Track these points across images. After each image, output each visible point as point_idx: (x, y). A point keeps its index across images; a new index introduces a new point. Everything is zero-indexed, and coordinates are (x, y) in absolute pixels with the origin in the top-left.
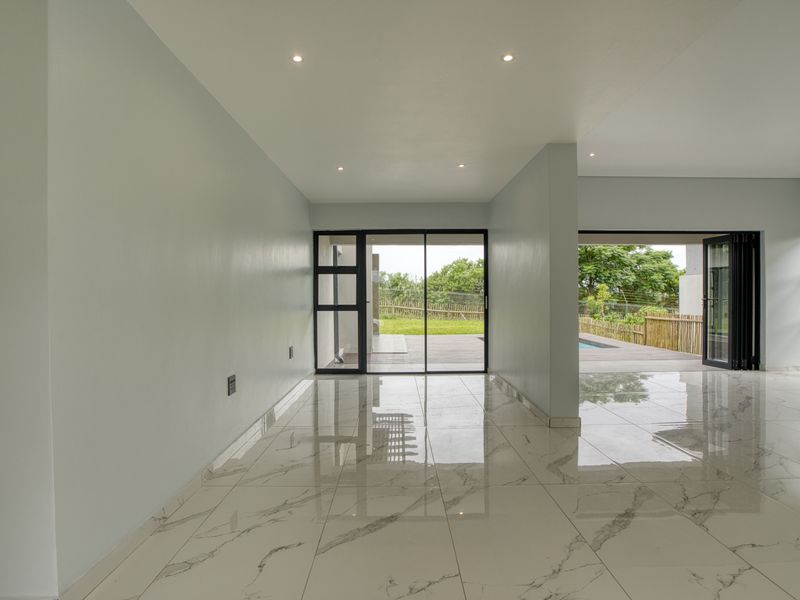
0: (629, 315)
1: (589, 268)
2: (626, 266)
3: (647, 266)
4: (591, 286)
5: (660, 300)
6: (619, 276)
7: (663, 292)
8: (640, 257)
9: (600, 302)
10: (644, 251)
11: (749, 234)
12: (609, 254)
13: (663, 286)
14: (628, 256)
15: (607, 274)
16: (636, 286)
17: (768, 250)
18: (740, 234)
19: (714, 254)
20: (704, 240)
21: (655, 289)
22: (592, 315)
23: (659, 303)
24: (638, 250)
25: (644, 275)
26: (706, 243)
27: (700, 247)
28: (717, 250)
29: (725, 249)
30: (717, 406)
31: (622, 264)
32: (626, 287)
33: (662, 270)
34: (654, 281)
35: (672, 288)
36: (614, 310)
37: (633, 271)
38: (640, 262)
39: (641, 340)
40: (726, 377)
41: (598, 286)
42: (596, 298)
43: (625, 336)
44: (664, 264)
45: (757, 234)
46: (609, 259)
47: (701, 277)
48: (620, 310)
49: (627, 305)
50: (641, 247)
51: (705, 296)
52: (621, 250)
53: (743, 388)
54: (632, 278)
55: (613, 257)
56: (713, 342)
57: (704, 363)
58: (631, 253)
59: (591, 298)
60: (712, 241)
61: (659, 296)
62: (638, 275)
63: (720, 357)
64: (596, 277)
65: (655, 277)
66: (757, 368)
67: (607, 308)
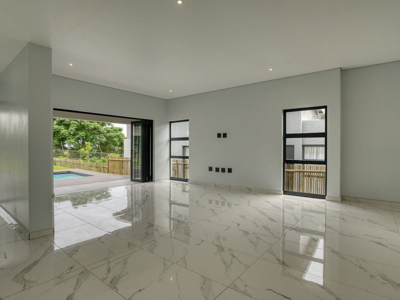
0: (102, 158)
1: (82, 133)
2: (101, 133)
3: (111, 134)
4: (83, 143)
5: (117, 150)
6: (98, 138)
7: (119, 147)
8: (108, 129)
9: (87, 152)
10: (110, 127)
11: (149, 121)
12: (92, 127)
13: (118, 143)
14: (103, 129)
15: (92, 137)
16: (107, 144)
17: (156, 129)
18: (145, 120)
19: (135, 129)
20: (132, 122)
21: (115, 145)
22: (83, 158)
23: (117, 152)
24: (107, 126)
25: (110, 138)
26: (132, 123)
27: (130, 125)
28: (137, 127)
29: (140, 127)
30: (137, 199)
31: (100, 133)
32: (101, 144)
33: (118, 136)
34: (114, 141)
35: (122, 145)
36: (96, 156)
37: (105, 136)
38: (108, 132)
39: (106, 171)
40: (140, 186)
41: (86, 143)
42: (85, 150)
43: (99, 169)
44: (119, 133)
45: (152, 121)
46: (93, 130)
47: (130, 140)
48: (99, 156)
49: (102, 153)
50: (109, 124)
51: (132, 149)
52: (98, 125)
53: (146, 191)
54: (104, 140)
55: (95, 129)
56: (135, 169)
57: (131, 181)
58: (104, 127)
59: (82, 149)
60: (134, 123)
61: (117, 148)
62: (107, 138)
63: (138, 177)
64: (85, 139)
65: (115, 139)
66: (152, 181)
67: (91, 155)
